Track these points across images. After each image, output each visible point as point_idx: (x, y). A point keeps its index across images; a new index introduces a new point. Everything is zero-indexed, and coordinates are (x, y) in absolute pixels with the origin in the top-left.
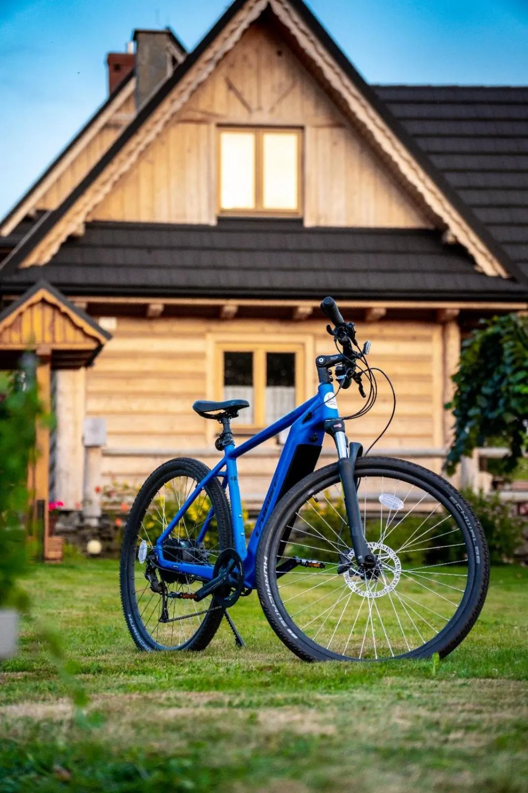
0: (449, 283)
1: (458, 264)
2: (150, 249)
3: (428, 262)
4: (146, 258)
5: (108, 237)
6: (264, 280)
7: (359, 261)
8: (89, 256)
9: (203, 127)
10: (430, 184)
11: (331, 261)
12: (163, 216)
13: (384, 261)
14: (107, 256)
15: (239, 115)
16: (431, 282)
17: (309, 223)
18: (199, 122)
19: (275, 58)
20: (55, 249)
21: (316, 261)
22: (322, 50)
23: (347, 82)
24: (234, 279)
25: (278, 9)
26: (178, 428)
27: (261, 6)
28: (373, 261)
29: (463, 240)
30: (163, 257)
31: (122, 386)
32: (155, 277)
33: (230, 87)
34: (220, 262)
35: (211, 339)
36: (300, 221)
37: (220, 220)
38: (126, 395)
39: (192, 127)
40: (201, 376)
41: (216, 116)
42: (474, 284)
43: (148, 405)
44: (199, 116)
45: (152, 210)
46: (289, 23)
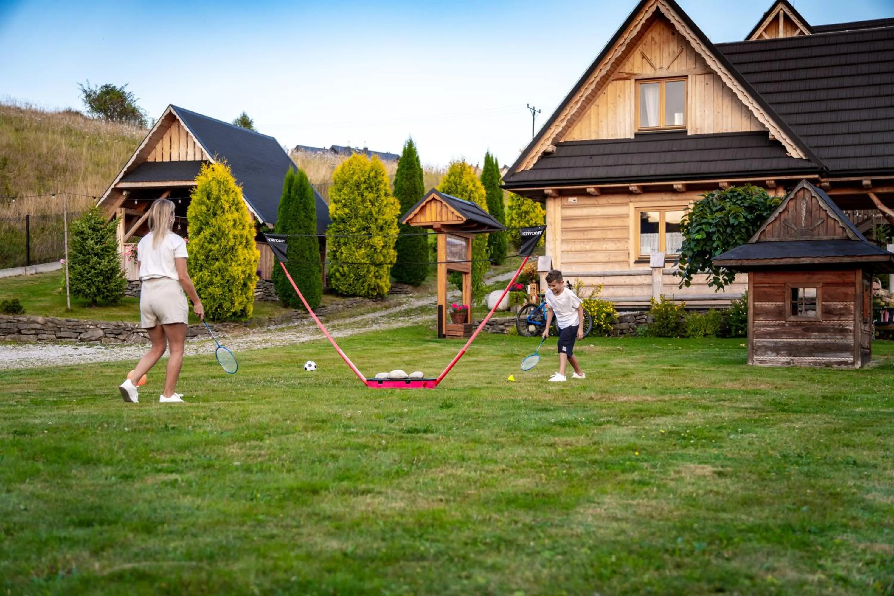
0: (767, 165)
1: (776, 152)
2: (591, 156)
3: (757, 152)
4: (588, 161)
5: (569, 151)
6: (652, 171)
7: (713, 155)
8: (555, 163)
9: (627, 82)
10: (756, 105)
11: (697, 156)
12: (604, 136)
13: (729, 154)
14: (565, 162)
15: (648, 72)
16: (755, 165)
17: (689, 133)
18: (625, 79)
19: (671, 37)
20: (535, 160)
21: (687, 157)
22: (689, 31)
23: (704, 48)
24: (634, 171)
25: (663, 10)
26: (612, 259)
27: (654, 8)
28: (723, 154)
29: (778, 137)
30: (597, 160)
31: (581, 236)
32: (589, 173)
33: (644, 57)
34: (629, 161)
35: (632, 206)
36: (686, 132)
37: (636, 135)
38: (583, 240)
39: (621, 82)
40: (626, 228)
41: (635, 74)
42: (783, 164)
43: (595, 246)
44: (625, 76)
45: (597, 133)
46: (670, 17)
